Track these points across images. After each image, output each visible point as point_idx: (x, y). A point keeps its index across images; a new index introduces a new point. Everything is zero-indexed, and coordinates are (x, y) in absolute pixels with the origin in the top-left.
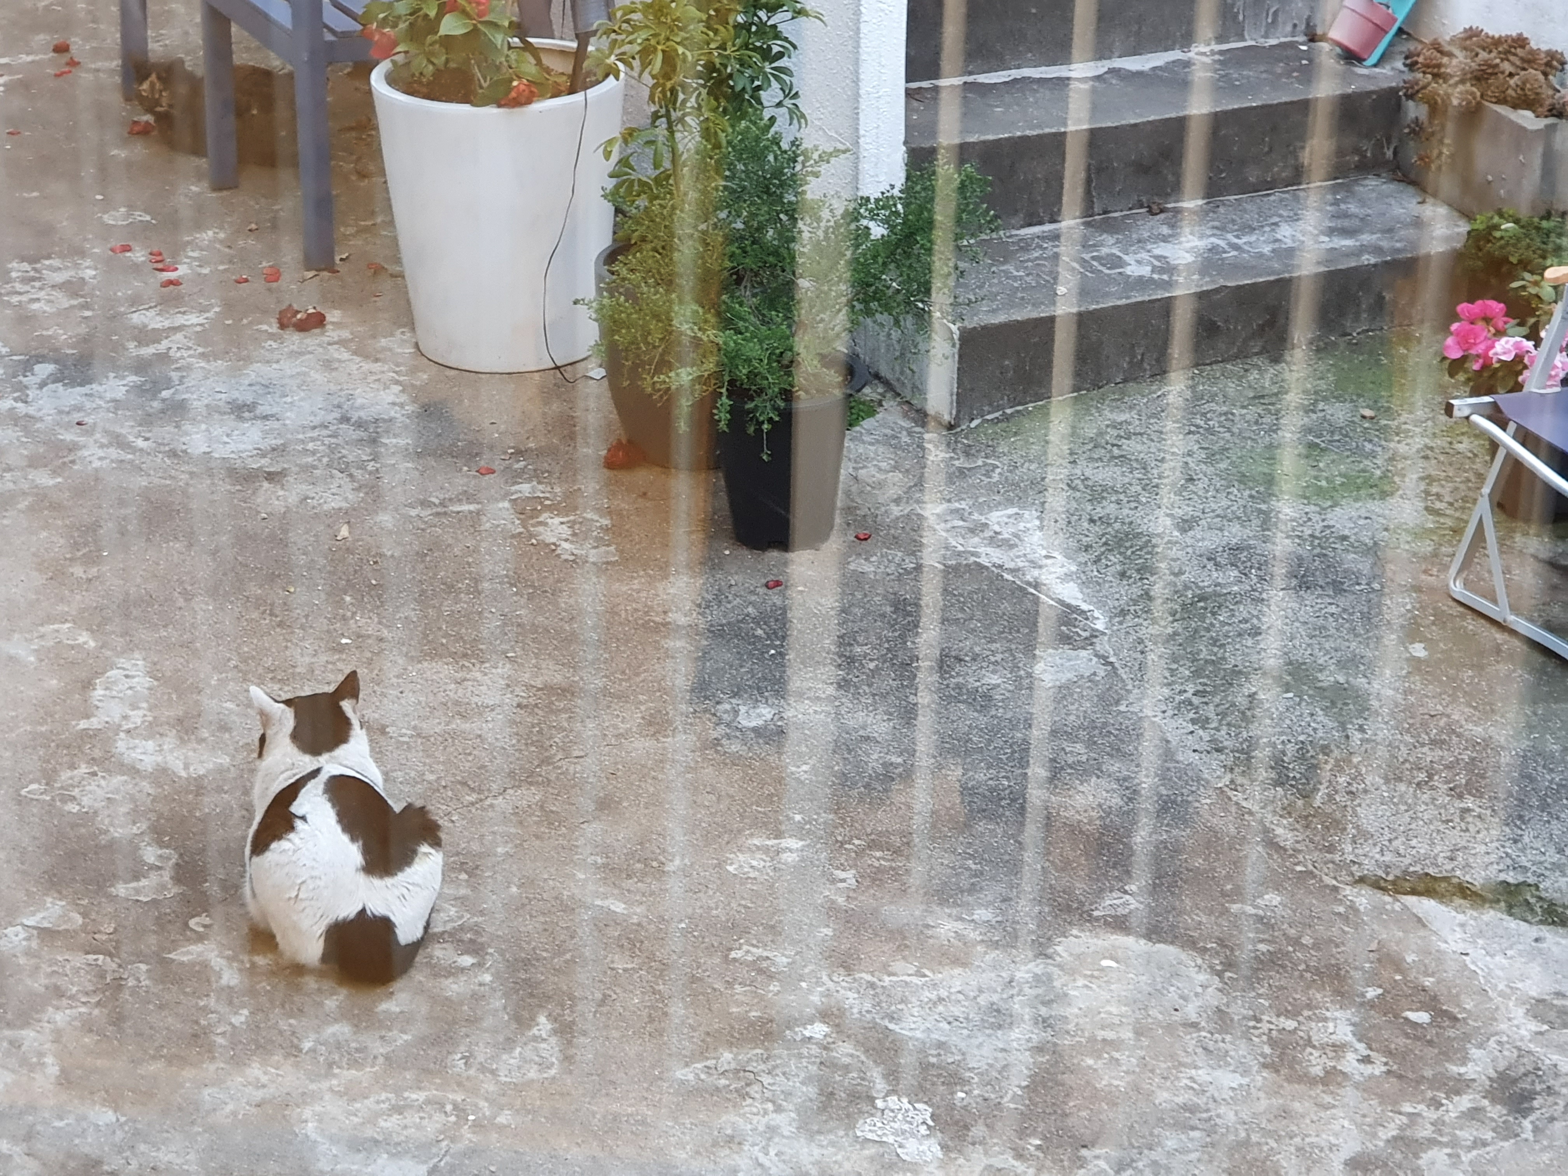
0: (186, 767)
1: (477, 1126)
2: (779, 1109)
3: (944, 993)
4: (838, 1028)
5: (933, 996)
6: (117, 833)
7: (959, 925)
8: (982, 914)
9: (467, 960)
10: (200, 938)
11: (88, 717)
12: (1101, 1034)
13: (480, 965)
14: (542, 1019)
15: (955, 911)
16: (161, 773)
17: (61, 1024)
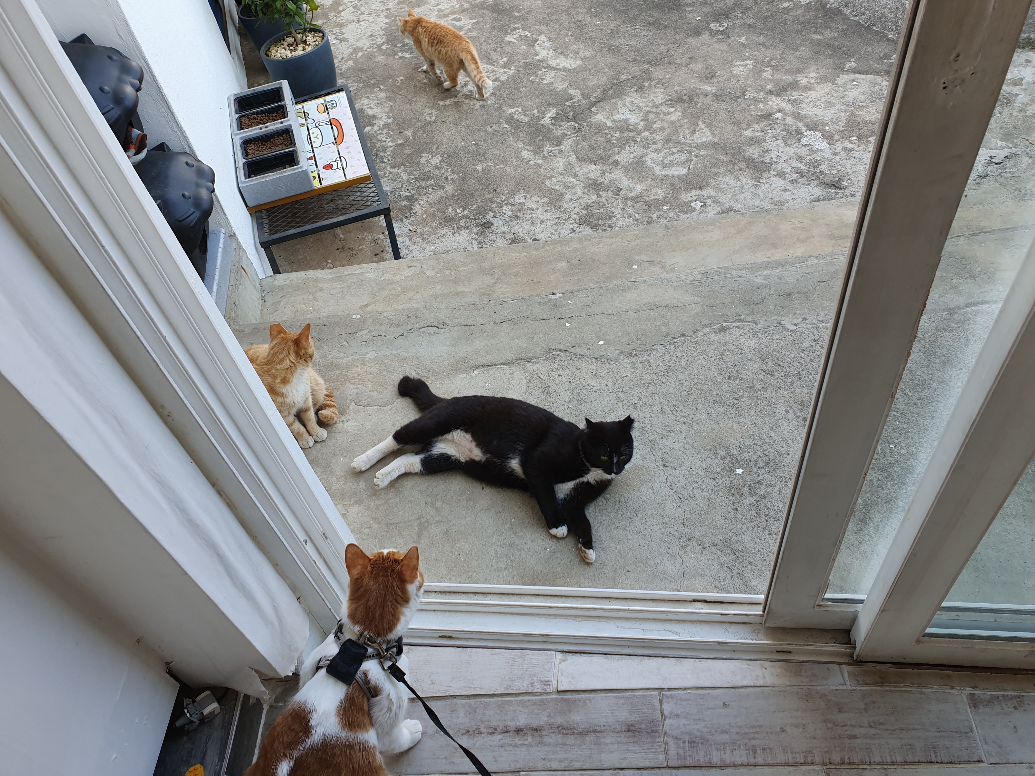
0: (571, 66)
1: (697, 156)
2: (777, 140)
3: (811, 100)
4: (785, 114)
5: (808, 100)
6: (561, 87)
7: (806, 79)
8: (813, 75)
9: (672, 110)
10: (596, 114)
11: (538, 55)
12: (861, 104)
13: (676, 110)
14: (700, 123)
15: (804, 75)
16: (565, 69)
17: (570, 144)
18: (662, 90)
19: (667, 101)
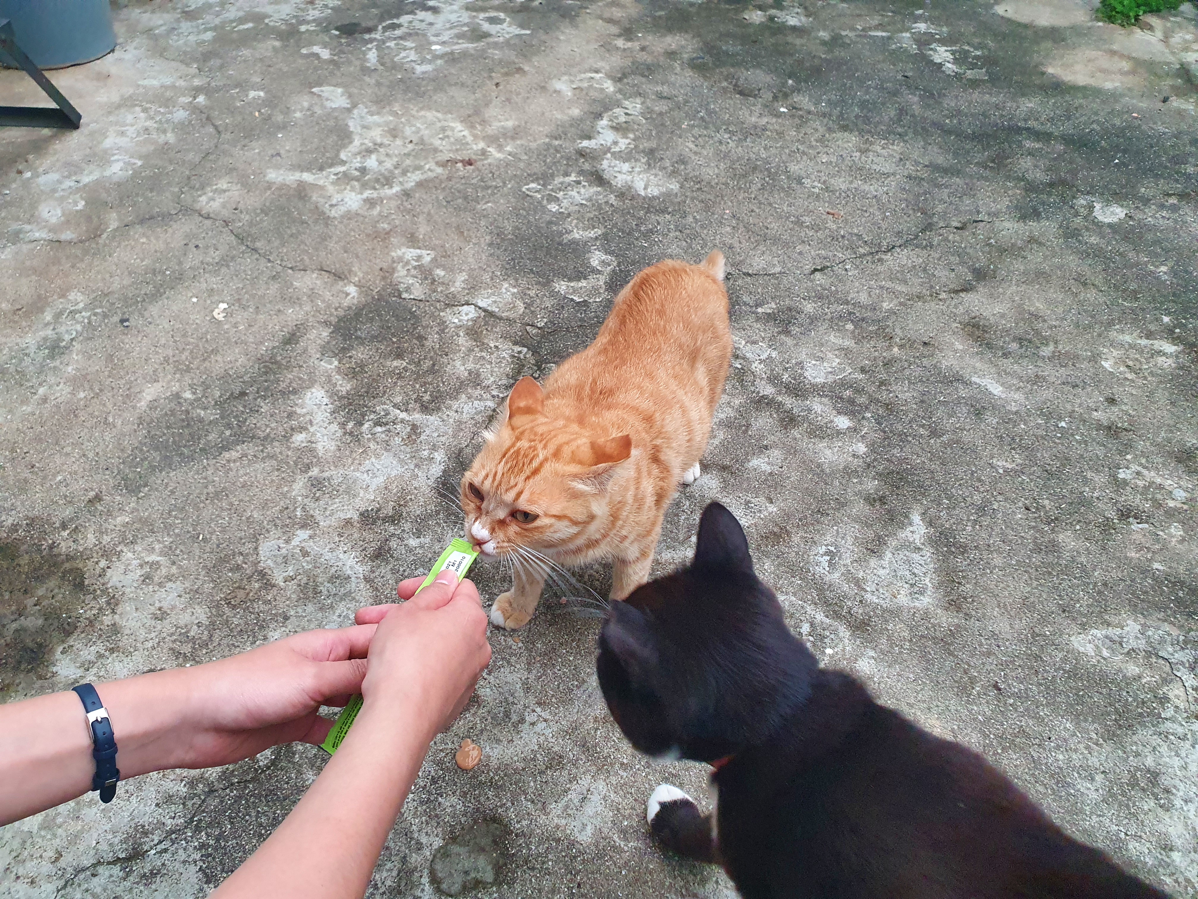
0: (645, 188)
6: (577, 235)
9: (843, 422)
11: (589, 138)
13: (854, 431)
16: (626, 190)
18: (848, 343)
19: (843, 384)
